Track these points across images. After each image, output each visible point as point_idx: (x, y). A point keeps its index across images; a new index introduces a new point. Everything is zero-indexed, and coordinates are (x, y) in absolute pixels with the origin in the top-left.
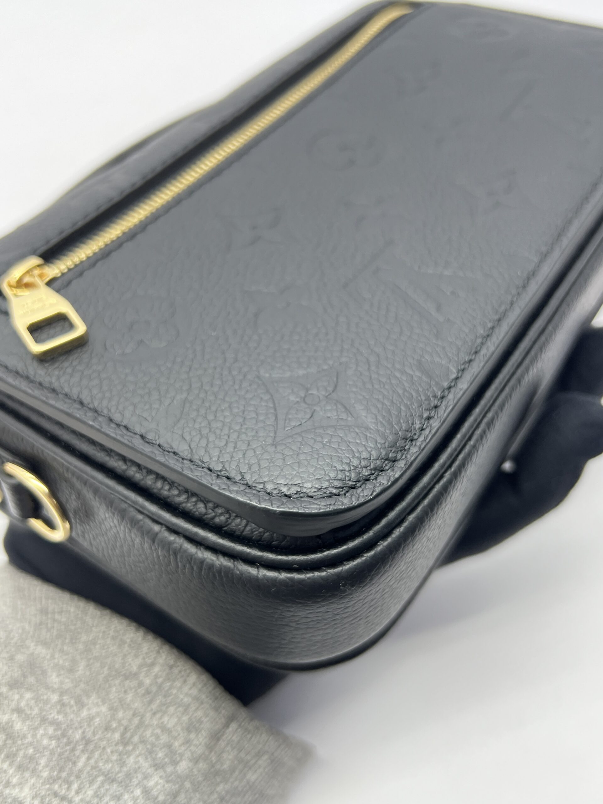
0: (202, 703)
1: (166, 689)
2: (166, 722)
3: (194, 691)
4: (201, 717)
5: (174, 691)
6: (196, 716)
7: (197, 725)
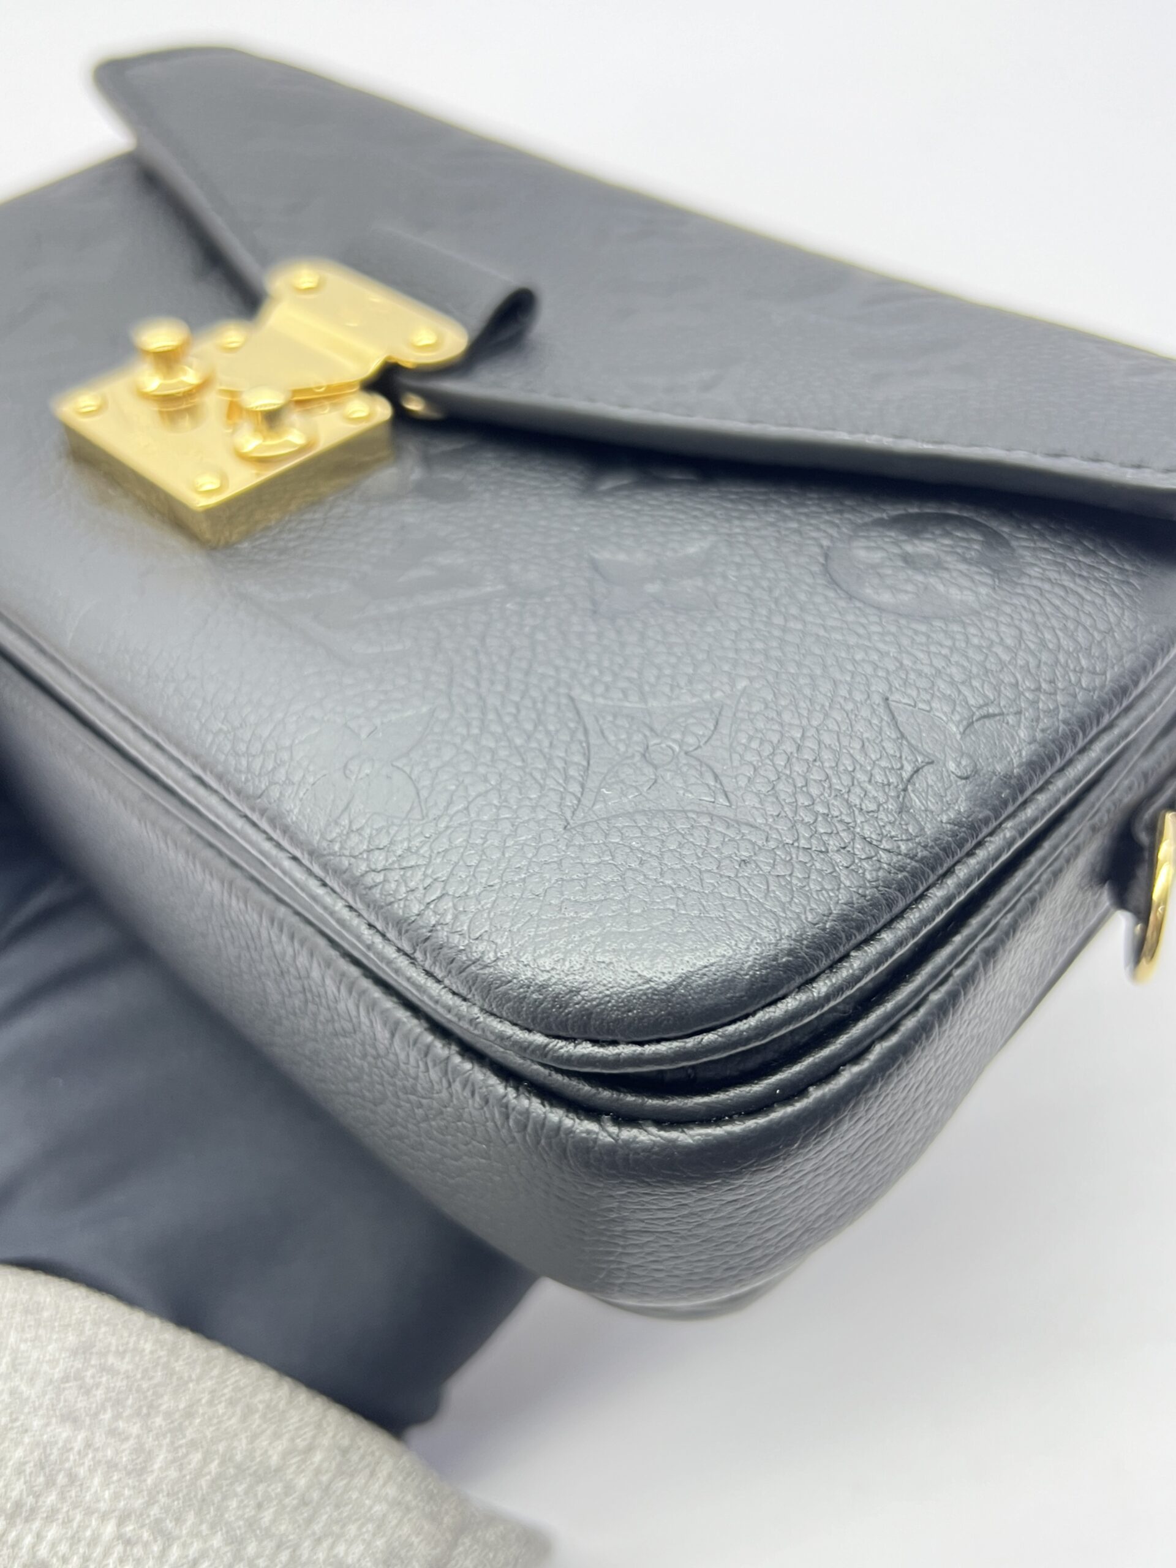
0: (408, 1510)
1: (338, 1493)
2: (342, 1554)
3: (391, 1491)
4: (409, 1536)
5: (355, 1495)
6: (400, 1536)
7: (403, 1553)
